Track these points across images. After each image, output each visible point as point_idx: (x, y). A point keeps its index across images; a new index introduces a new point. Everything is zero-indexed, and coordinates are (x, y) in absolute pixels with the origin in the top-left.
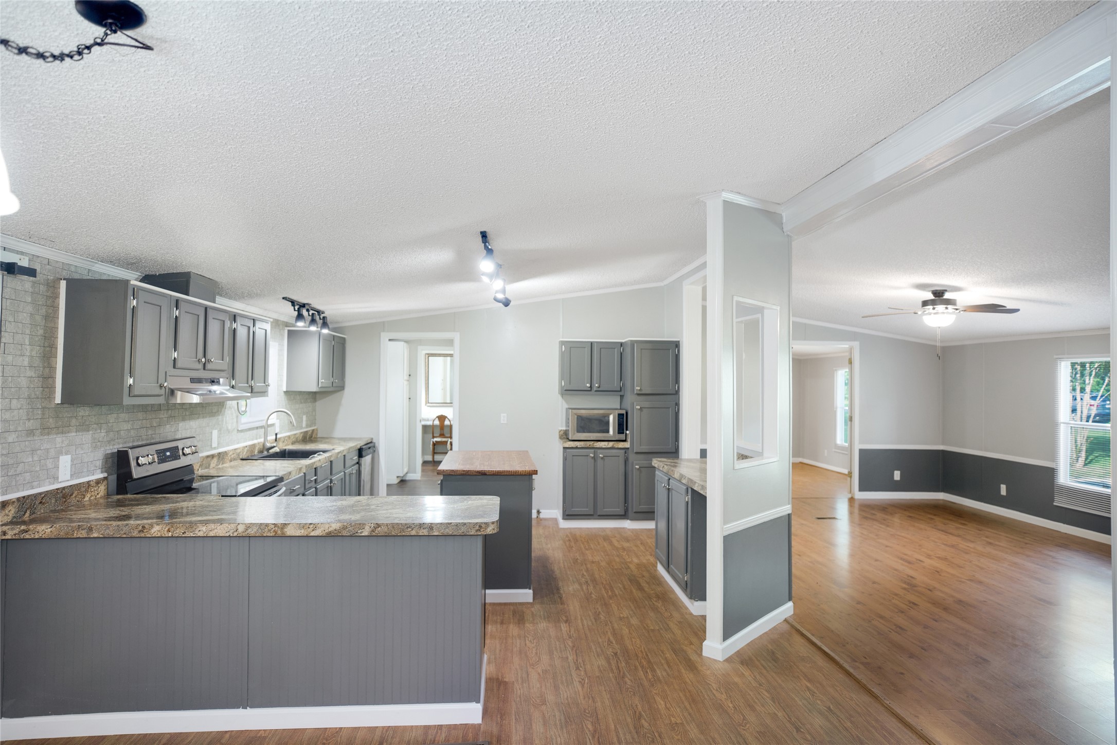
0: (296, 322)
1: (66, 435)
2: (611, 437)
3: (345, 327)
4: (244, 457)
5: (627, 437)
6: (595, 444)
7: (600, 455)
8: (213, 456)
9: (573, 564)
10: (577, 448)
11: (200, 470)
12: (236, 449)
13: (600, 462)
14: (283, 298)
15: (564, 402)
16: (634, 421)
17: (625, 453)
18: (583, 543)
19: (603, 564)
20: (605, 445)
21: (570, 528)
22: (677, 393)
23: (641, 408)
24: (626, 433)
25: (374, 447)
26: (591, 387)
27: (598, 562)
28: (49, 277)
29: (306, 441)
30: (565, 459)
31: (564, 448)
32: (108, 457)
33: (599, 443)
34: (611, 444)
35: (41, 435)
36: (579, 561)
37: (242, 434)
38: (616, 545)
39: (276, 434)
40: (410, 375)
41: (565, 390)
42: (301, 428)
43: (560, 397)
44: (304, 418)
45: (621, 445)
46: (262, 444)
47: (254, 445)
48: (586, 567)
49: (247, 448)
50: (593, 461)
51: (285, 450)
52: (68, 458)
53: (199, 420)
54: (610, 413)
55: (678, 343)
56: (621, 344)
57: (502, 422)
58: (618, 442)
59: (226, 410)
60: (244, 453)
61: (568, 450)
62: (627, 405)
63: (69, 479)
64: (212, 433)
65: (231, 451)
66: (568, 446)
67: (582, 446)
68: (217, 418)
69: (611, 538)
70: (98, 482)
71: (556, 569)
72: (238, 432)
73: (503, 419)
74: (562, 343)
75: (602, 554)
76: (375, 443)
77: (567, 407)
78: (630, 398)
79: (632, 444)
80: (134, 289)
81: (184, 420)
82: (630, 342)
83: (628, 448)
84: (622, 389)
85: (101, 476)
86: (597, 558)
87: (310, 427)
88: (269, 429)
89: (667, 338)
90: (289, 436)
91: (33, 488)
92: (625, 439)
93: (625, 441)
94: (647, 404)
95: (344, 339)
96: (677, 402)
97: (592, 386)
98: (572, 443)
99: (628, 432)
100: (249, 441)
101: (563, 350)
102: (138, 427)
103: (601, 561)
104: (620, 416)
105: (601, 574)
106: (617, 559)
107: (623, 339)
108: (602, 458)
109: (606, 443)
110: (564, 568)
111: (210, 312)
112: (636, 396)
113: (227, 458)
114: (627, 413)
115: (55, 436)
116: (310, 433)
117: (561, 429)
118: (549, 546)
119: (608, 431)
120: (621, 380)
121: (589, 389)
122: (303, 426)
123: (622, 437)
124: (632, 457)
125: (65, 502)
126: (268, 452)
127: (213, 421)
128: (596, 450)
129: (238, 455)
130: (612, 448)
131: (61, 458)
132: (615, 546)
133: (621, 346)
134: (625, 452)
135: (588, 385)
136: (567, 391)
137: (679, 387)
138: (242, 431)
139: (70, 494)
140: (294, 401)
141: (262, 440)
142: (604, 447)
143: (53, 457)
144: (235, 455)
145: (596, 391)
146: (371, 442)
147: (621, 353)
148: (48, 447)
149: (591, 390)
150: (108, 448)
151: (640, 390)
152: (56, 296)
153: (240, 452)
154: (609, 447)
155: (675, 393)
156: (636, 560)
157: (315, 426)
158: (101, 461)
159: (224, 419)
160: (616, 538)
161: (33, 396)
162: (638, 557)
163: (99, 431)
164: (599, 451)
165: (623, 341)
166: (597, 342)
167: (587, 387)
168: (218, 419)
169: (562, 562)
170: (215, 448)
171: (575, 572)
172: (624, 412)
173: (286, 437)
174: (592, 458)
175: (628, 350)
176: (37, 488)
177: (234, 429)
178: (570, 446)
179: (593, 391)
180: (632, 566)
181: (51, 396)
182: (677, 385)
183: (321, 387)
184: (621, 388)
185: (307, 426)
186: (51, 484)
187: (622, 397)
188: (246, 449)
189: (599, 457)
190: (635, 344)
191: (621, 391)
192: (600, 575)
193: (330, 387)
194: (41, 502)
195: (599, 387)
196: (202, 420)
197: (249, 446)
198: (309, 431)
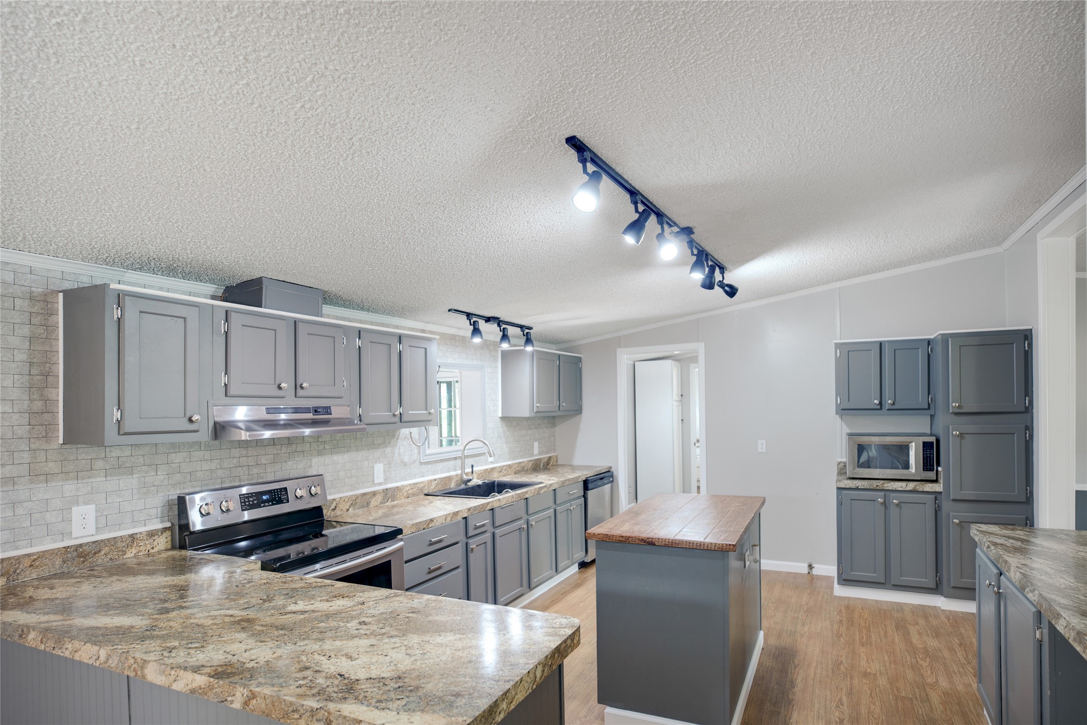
0: (472, 339)
1: (84, 481)
2: (914, 475)
3: (580, 345)
4: (430, 491)
5: (939, 476)
6: (886, 485)
7: (895, 501)
8: (374, 494)
9: (830, 673)
10: (857, 489)
11: (350, 510)
12: (416, 483)
13: (894, 511)
14: (449, 310)
15: (843, 423)
16: (950, 452)
17: (936, 499)
18: (860, 631)
19: (882, 681)
20: (902, 487)
21: (849, 598)
22: (1028, 410)
23: (961, 434)
24: (937, 470)
25: (612, 476)
26: (881, 403)
27: (875, 674)
28: (32, 289)
29: (540, 469)
30: (840, 503)
31: (838, 488)
32: (169, 504)
33: (892, 483)
34: (911, 486)
35: (31, 483)
36: (842, 667)
37: (430, 466)
38: (914, 641)
39: (472, 466)
40: (682, 395)
41: (842, 410)
42: (532, 455)
43: (838, 418)
44: (536, 444)
45: (929, 487)
46: (459, 476)
47: (449, 478)
48: (851, 684)
49: (436, 482)
50: (883, 508)
51: (494, 482)
52: (91, 508)
53: (350, 453)
54: (910, 440)
55: (1028, 333)
56: (929, 342)
57: (760, 450)
58: (923, 483)
59: (399, 441)
60: (432, 487)
61: (844, 492)
62: (939, 430)
63: (94, 533)
64: (373, 467)
65: (407, 486)
66: (843, 486)
67: (865, 487)
68: (382, 450)
69: (908, 626)
70: (152, 534)
71: (799, 680)
72: (421, 465)
73: (762, 446)
74: (838, 346)
75: (886, 658)
76: (613, 472)
77: (849, 431)
78: (942, 419)
79: (947, 486)
80: (119, 294)
81: (320, 453)
82: (940, 336)
83: (941, 492)
84: (932, 406)
85: (160, 526)
86: (875, 667)
87: (547, 454)
88: (466, 460)
89: (1009, 327)
90: (510, 465)
91: (17, 548)
92: (935, 478)
93: (936, 481)
94: (972, 428)
95: (580, 359)
96: (1029, 424)
97: (883, 403)
98: (849, 481)
99: (940, 469)
100: (441, 473)
101: (838, 355)
102: (232, 466)
103: (881, 674)
104: (927, 446)
105: (872, 707)
106: (910, 675)
107: (932, 335)
108: (897, 505)
109: (903, 484)
110: (814, 680)
111: (300, 326)
112: (953, 416)
113: (401, 494)
114: (938, 441)
115: (61, 483)
116: (545, 460)
117: (839, 460)
118: (806, 628)
119: (907, 466)
120: (929, 394)
121: (879, 407)
122: (535, 453)
123: (931, 475)
124: (946, 506)
125: (84, 562)
126: (466, 484)
127: (378, 453)
128: (887, 493)
129: (421, 490)
130: (914, 491)
131: (73, 508)
132: (911, 643)
133: (929, 344)
134: (936, 497)
135: (876, 402)
136: (844, 411)
137: (1031, 402)
138: (425, 463)
139: (93, 552)
140: (518, 427)
141: (459, 472)
142: (900, 489)
143: (58, 508)
144: (415, 490)
145: (888, 410)
146: (609, 471)
147: (929, 355)
148: (46, 497)
149: (881, 409)
150: (172, 493)
151: (959, 407)
152: (53, 313)
153: (424, 487)
154: (908, 489)
155: (1023, 410)
156: (944, 683)
157: (554, 452)
158: (159, 510)
159: (397, 451)
160: (918, 627)
161: (10, 435)
162: (949, 676)
163: (154, 473)
164: (892, 495)
165: (932, 337)
166: (889, 342)
167: (876, 404)
168: (384, 451)
169: (814, 664)
170: (380, 484)
171: (828, 693)
172: (932, 439)
173: (504, 466)
174: (882, 504)
175: (939, 349)
176: (26, 547)
177: (415, 461)
178: (848, 487)
179: (884, 410)
180: (935, 698)
181: (49, 435)
182: (1027, 398)
183: (536, 412)
184: (929, 405)
185: (540, 453)
186: (55, 541)
187: (932, 416)
188: (434, 484)
189: (893, 502)
190: (950, 340)
191: (929, 408)
192: (870, 708)
193: (555, 412)
194: (31, 566)
195: (894, 404)
196: (355, 453)
197: (440, 479)
198: (544, 458)
